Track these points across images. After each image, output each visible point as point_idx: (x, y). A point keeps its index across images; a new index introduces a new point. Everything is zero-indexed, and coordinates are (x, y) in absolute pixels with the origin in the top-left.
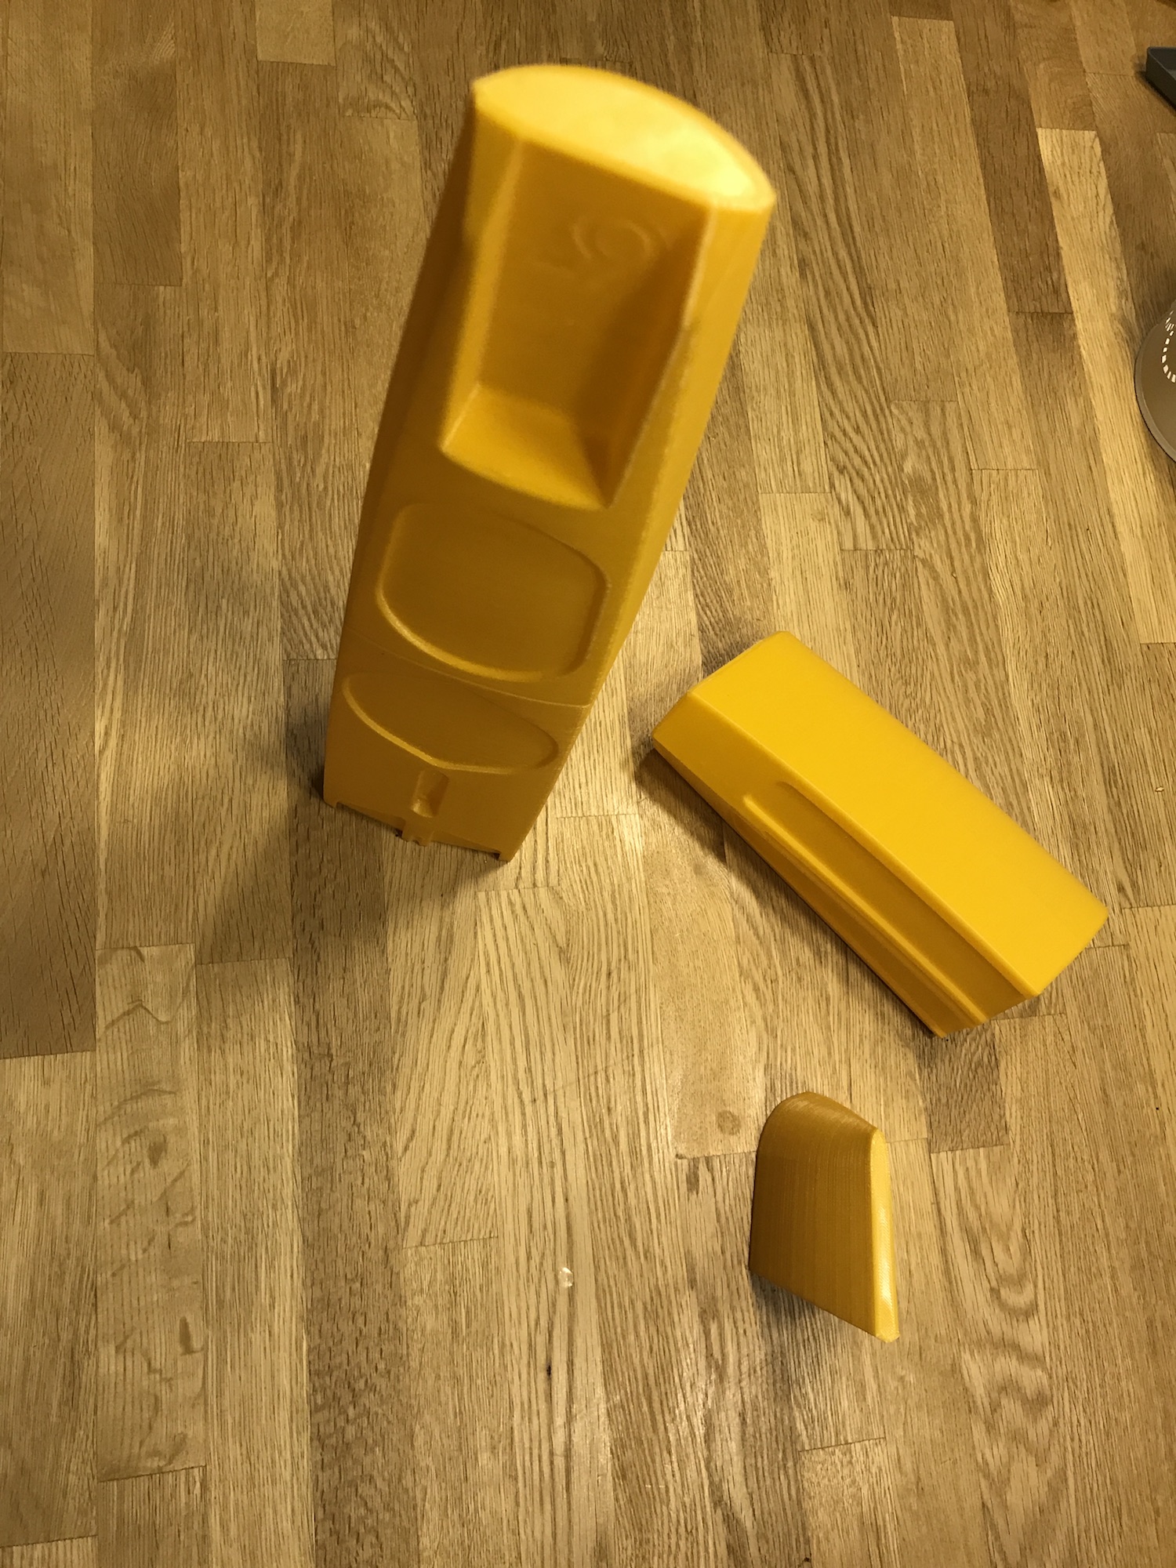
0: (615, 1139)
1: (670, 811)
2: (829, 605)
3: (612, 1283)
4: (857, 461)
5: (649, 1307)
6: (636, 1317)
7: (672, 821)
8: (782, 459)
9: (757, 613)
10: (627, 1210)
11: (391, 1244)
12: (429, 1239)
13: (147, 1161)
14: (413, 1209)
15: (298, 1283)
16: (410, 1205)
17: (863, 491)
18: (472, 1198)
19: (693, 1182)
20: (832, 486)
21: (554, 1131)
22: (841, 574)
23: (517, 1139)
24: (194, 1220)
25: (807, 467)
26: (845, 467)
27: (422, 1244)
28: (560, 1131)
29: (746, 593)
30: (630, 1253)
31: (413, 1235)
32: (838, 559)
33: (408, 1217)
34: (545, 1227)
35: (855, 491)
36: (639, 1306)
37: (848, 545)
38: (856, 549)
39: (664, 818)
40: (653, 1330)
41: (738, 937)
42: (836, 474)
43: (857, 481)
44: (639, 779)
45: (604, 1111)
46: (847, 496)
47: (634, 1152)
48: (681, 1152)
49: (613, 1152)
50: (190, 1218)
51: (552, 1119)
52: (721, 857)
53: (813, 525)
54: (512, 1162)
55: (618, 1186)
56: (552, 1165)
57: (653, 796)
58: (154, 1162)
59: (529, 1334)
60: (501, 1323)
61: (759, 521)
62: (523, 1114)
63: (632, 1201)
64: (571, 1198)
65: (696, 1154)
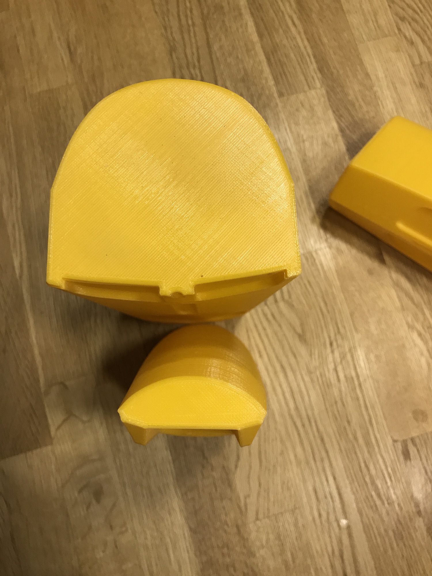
0: (356, 438)
1: (347, 241)
2: (414, 100)
3: (372, 522)
4: (410, 12)
5: (396, 532)
6: (390, 539)
7: (349, 246)
8: (366, 21)
9: (372, 114)
10: (371, 477)
11: (240, 522)
12: (261, 516)
13: (94, 502)
14: (248, 500)
15: (192, 555)
16: (245, 498)
17: (418, 29)
18: (280, 487)
19: (407, 455)
20: (399, 29)
21: (319, 441)
22: (416, 80)
23: (299, 449)
24: (127, 530)
25: (382, 21)
26: (404, 18)
27: (257, 519)
28: (322, 440)
29: (362, 104)
30: (378, 502)
31: (251, 515)
32: (413, 71)
33: (246, 505)
34: (326, 497)
35: (413, 30)
36: (391, 533)
37: (417, 62)
38: (421, 63)
39: (343, 246)
40: (401, 544)
41: (402, 306)
42: (400, 22)
43: (414, 24)
44: (324, 226)
45: (346, 424)
46: (409, 33)
47: (368, 443)
48: (395, 438)
49: (356, 446)
50: (124, 529)
51: (316, 434)
52: (382, 261)
53: (393, 55)
54: (299, 463)
55: (363, 465)
56: (322, 460)
57: (334, 234)
58: (98, 501)
59: (330, 561)
60: (312, 557)
61: (361, 60)
62: (299, 435)
63: (373, 472)
64: (336, 476)
65: (405, 438)
